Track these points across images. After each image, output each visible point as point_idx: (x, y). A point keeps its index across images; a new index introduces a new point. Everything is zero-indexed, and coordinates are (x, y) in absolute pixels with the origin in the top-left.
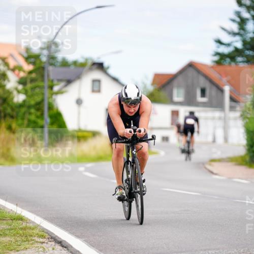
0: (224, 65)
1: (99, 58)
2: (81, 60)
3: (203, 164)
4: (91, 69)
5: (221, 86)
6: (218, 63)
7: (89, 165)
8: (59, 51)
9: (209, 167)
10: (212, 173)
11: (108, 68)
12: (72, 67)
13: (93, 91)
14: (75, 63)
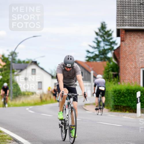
0: (90, 62)
1: (35, 59)
2: (26, 61)
3: (82, 106)
4: (31, 64)
5: (89, 71)
6: (88, 61)
7: (31, 107)
8: (17, 56)
9: (84, 107)
10: (86, 110)
11: (39, 64)
12: (23, 64)
13: (32, 74)
14: (24, 62)
